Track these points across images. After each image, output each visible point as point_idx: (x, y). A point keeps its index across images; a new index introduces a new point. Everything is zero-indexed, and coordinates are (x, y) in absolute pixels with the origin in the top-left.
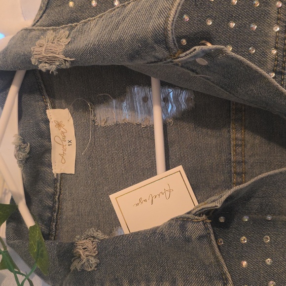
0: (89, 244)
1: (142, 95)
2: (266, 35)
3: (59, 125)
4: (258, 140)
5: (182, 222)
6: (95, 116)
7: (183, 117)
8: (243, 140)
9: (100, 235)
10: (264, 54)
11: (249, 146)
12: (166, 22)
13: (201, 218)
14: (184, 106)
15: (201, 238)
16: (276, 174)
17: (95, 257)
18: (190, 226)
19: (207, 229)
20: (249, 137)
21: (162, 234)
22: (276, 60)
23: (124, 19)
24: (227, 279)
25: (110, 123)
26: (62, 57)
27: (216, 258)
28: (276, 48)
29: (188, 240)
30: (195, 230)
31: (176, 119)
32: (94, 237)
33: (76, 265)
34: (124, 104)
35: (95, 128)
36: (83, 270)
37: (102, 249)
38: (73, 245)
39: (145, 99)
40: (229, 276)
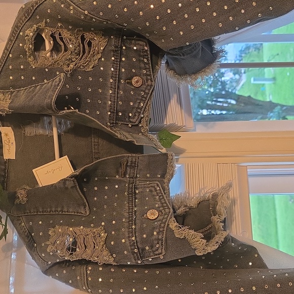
0: (23, 192)
1: (49, 121)
2: (106, 95)
3: (6, 135)
4: (105, 142)
5: (64, 181)
6: (25, 131)
7: (68, 131)
8: (98, 142)
9: (28, 188)
10: (105, 103)
11: (101, 145)
12: (51, 101)
13: (72, 179)
14: (69, 126)
15: (72, 187)
16: (105, 160)
17: (26, 197)
18: (67, 182)
19: (75, 183)
20: (100, 141)
21: (56, 186)
22: (111, 106)
23: (35, 95)
24: (86, 205)
25: (32, 135)
26: (8, 109)
27: (80, 196)
28: (111, 101)
29: (67, 188)
30: (70, 184)
31: (65, 132)
32: (25, 189)
33: (17, 201)
34: (40, 125)
35: (25, 137)
36: (21, 204)
37: (29, 194)
38: (15, 193)
39: (50, 123)
40: (87, 204)
